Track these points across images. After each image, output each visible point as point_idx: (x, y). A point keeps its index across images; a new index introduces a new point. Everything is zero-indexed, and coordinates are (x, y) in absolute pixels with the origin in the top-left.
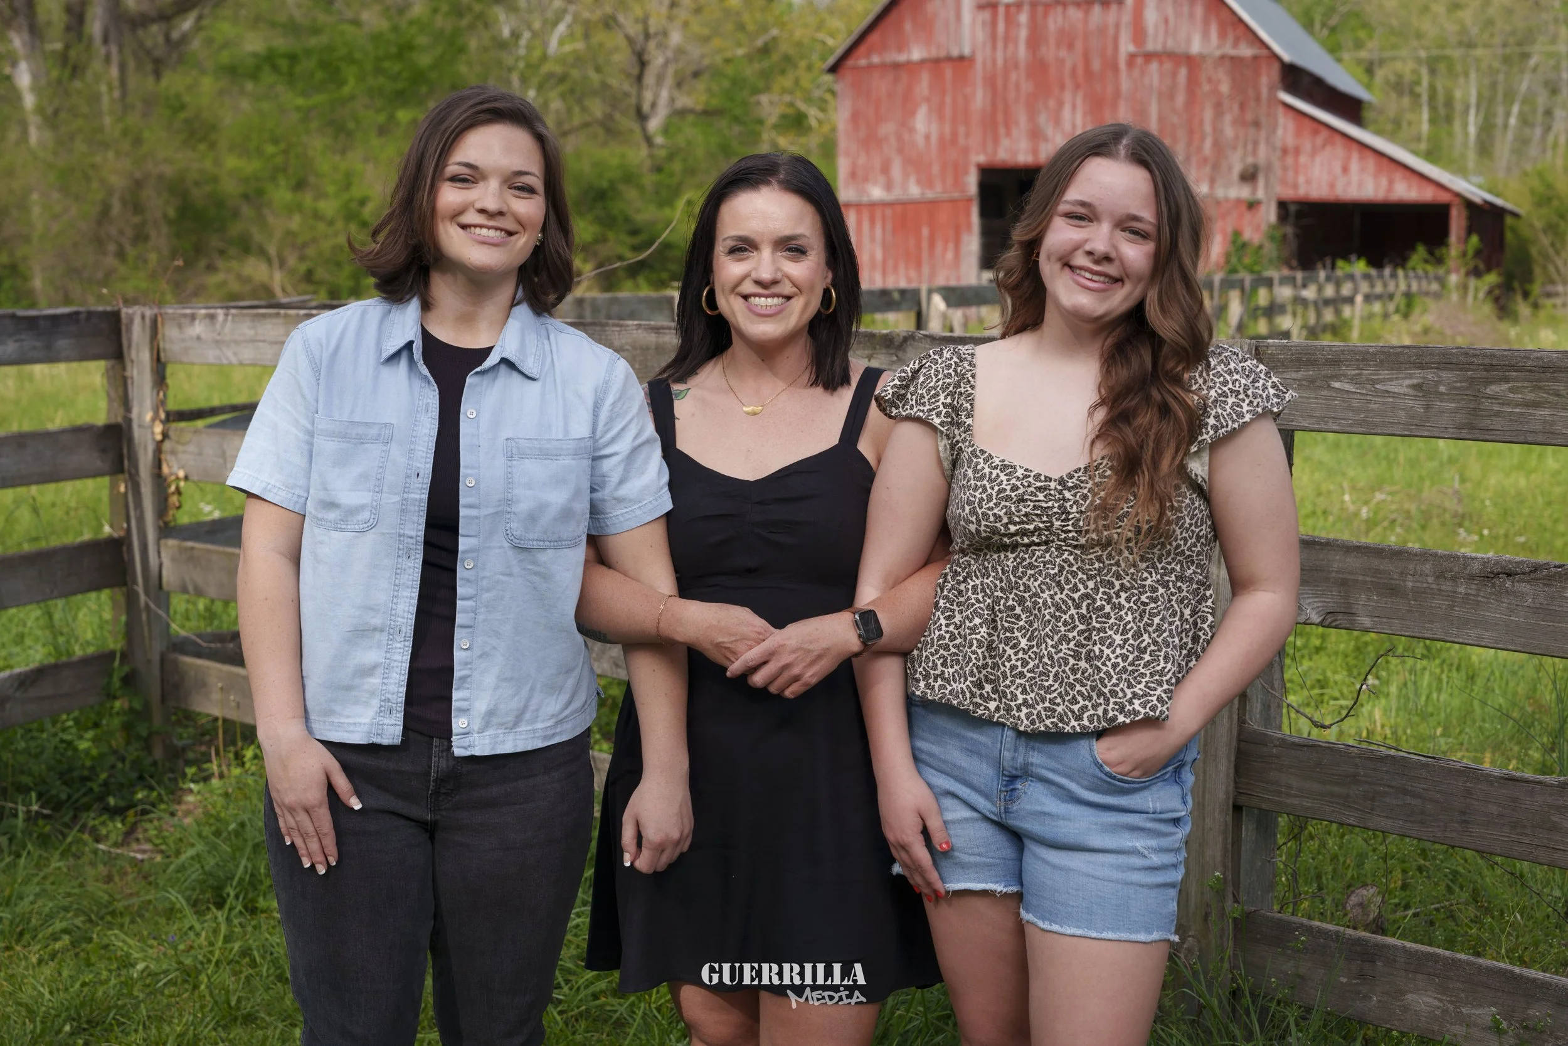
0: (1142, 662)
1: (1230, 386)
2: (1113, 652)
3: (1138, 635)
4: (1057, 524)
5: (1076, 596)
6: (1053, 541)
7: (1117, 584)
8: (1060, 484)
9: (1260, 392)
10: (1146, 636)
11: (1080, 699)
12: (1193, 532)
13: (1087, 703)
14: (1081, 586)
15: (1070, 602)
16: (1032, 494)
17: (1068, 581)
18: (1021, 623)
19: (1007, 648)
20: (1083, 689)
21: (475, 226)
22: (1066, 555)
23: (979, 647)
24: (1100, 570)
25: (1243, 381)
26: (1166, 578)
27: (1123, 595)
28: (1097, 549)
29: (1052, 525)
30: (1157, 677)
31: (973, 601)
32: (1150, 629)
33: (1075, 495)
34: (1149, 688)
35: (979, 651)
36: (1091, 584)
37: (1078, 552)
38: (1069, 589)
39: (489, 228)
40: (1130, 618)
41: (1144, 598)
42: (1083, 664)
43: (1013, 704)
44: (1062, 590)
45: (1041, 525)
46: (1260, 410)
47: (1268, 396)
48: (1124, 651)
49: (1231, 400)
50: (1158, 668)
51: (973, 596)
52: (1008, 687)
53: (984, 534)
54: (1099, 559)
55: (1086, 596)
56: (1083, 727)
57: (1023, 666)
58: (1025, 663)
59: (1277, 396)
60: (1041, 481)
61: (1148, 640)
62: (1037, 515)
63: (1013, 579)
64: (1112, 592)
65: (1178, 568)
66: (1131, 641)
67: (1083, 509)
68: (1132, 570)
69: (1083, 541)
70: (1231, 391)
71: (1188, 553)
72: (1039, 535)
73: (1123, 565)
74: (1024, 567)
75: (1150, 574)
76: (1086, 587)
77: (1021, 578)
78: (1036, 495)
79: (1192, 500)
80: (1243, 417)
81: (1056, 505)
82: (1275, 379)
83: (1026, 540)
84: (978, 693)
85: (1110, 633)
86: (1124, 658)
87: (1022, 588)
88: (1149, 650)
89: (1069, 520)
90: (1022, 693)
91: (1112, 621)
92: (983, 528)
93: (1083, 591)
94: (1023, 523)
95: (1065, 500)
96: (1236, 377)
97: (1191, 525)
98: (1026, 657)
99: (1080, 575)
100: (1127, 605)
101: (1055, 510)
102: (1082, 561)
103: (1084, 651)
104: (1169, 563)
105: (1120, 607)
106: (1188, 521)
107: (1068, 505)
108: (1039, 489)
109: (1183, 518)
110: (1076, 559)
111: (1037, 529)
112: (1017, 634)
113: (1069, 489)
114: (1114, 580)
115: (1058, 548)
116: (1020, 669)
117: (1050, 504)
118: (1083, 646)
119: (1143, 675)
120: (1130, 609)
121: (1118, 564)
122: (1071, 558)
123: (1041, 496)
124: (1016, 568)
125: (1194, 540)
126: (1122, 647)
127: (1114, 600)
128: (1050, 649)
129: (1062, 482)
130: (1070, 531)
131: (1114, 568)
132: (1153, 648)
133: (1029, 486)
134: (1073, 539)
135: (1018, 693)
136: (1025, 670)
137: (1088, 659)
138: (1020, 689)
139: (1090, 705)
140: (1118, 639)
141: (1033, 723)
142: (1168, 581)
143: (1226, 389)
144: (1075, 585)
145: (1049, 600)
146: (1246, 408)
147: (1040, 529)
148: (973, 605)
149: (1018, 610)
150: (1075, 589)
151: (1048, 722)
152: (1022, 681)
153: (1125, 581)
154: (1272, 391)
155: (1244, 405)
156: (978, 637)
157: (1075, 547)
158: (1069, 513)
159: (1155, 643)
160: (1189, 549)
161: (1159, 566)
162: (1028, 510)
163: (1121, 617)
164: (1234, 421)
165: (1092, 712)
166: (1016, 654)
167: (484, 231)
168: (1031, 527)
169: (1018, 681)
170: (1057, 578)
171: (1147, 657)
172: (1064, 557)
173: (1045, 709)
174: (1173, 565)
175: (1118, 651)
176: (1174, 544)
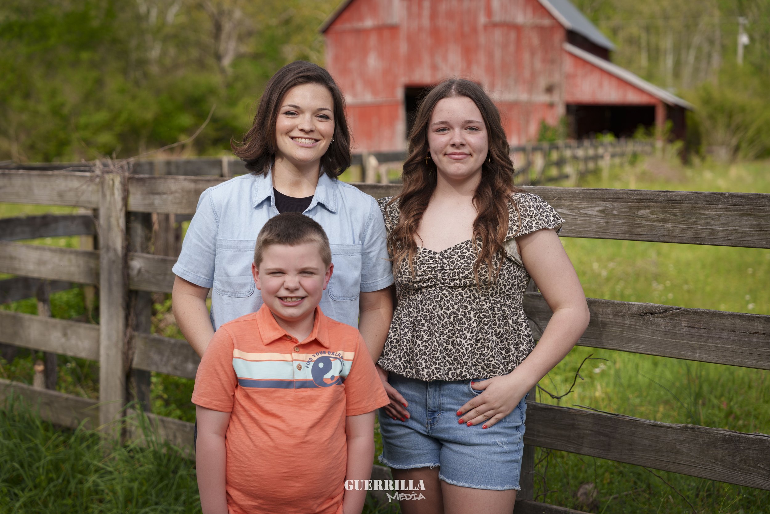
0: (477, 347)
1: (528, 212)
2: (466, 342)
3: (479, 333)
4: (440, 275)
5: (448, 312)
6: (438, 285)
7: (469, 307)
8: (441, 255)
9: (544, 218)
11: (448, 364)
12: (510, 282)
13: (451, 366)
14: (451, 308)
15: (445, 315)
16: (427, 260)
17: (445, 305)
18: (425, 328)
19: (418, 341)
20: (450, 359)
21: (299, 138)
22: (444, 292)
24: (461, 300)
25: (535, 211)
26: (495, 306)
27: (472, 313)
28: (459, 289)
29: (437, 276)
31: (404, 321)
32: (483, 331)
33: (448, 261)
36: (456, 307)
37: (450, 290)
38: (445, 309)
39: (306, 138)
40: (475, 325)
41: (483, 315)
42: (450, 347)
43: (420, 368)
44: (442, 309)
45: (432, 276)
46: (541, 227)
47: (548, 221)
48: (471, 342)
49: (527, 219)
50: (484, 352)
51: (404, 319)
52: (418, 360)
53: (404, 282)
54: (461, 294)
55: (453, 313)
56: (449, 378)
58: (426, 347)
59: (554, 221)
60: (431, 254)
61: (481, 336)
62: (429, 271)
63: (420, 306)
64: (466, 311)
65: (502, 300)
66: (475, 337)
67: (452, 268)
68: (477, 300)
69: (452, 284)
70: (529, 215)
71: (507, 293)
72: (431, 281)
73: (473, 297)
74: (425, 300)
75: (486, 303)
76: (454, 308)
77: (424, 305)
78: (429, 261)
79: (509, 266)
80: (532, 228)
81: (439, 266)
82: (555, 213)
83: (425, 285)
84: (409, 366)
85: (465, 332)
87: (425, 310)
88: (481, 341)
89: (445, 273)
90: (425, 363)
91: (466, 326)
92: (404, 279)
93: (452, 310)
94: (423, 275)
95: (444, 263)
96: (532, 209)
97: (508, 278)
98: (427, 345)
99: (451, 302)
100: (474, 318)
101: (439, 268)
102: (452, 295)
103: (451, 340)
104: (496, 298)
105: (471, 319)
106: (507, 276)
107: (445, 266)
108: (431, 258)
109: (503, 274)
110: (449, 294)
111: (430, 278)
112: (422, 333)
113: (446, 258)
114: (468, 305)
115: (441, 288)
116: (424, 351)
117: (436, 265)
118: (451, 338)
119: (476, 355)
120: (475, 320)
121: (470, 297)
122: (447, 293)
123: (431, 262)
124: (422, 301)
125: (510, 286)
126: (471, 339)
127: (467, 315)
129: (441, 254)
130: (446, 279)
131: (468, 299)
133: (425, 257)
134: (447, 283)
135: (423, 362)
136: (426, 351)
137: (453, 344)
139: (453, 367)
140: (469, 335)
141: (430, 376)
143: (526, 214)
144: (448, 307)
145: (435, 314)
146: (534, 225)
147: (432, 278)
148: (404, 323)
149: (423, 322)
150: (448, 309)
151: (438, 375)
152: (425, 356)
153: (473, 306)
154: (552, 218)
155: (534, 223)
156: (407, 338)
157: (449, 287)
158: (445, 270)
159: (485, 339)
160: (508, 291)
161: (492, 299)
162: (425, 269)
163: (471, 324)
164: (526, 230)
165: (453, 371)
166: (422, 343)
167: (303, 140)
168: (427, 277)
169: (423, 357)
170: (440, 303)
171: (479, 345)
172: (443, 292)
173: (436, 369)
174: (499, 299)
175: (469, 342)
176: (499, 287)
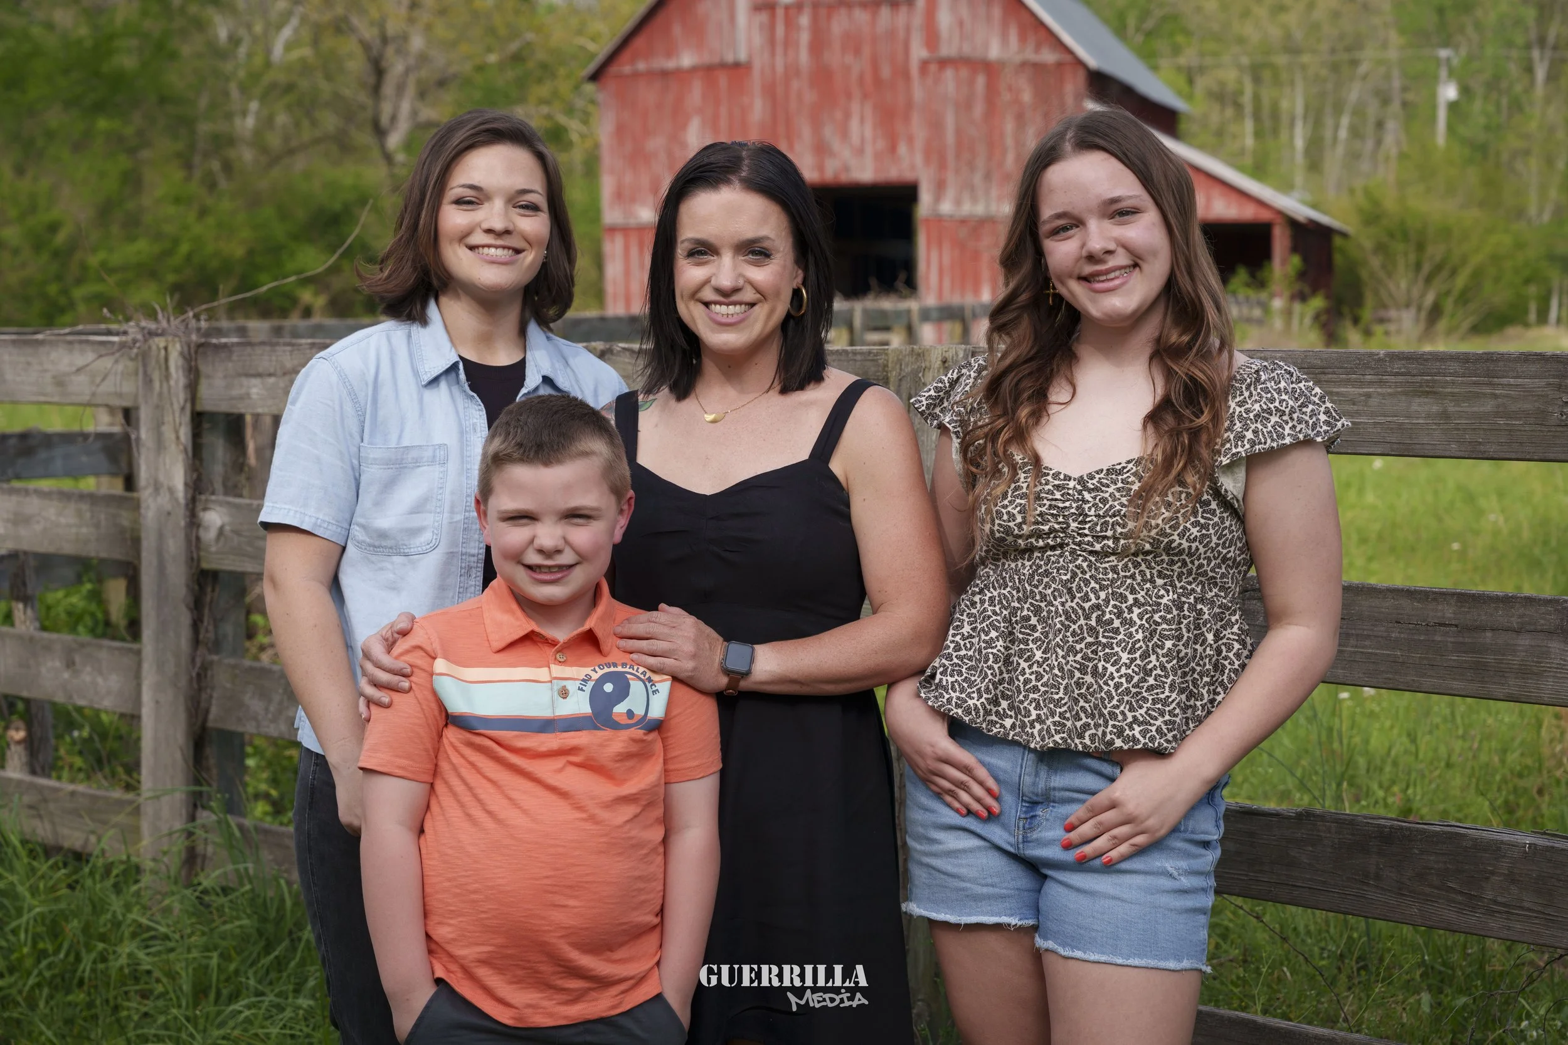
0: (1146, 685)
1: (1277, 404)
2: (1118, 671)
3: (1145, 655)
4: (1074, 525)
5: (1087, 605)
6: (1068, 545)
7: (1131, 598)
8: (1079, 483)
9: (1307, 418)
10: (1153, 658)
11: (1082, 715)
12: (1219, 553)
13: (1089, 720)
14: (1092, 596)
15: (1080, 612)
16: (1049, 492)
17: (1079, 589)
18: (1037, 635)
19: (1021, 661)
20: (1087, 705)
21: (483, 246)
22: (1079, 562)
23: (995, 662)
24: (1113, 581)
25: (1291, 403)
26: (1184, 599)
27: (1136, 611)
28: (1112, 558)
29: (1068, 526)
30: (1159, 706)
31: (990, 613)
32: (1160, 652)
33: (1094, 498)
34: (1149, 715)
35: (996, 666)
36: (1103, 595)
37: (1093, 559)
38: (1080, 598)
39: (496, 247)
40: (1140, 636)
41: (1156, 617)
42: (1089, 679)
43: (1026, 720)
44: (1073, 598)
45: (1057, 526)
46: (1301, 437)
47: (1314, 424)
48: (1130, 671)
49: (1274, 419)
50: (1163, 696)
51: (990, 608)
52: (1022, 702)
53: (997, 535)
54: (1114, 569)
55: (1097, 607)
56: (1085, 746)
57: (1037, 680)
58: (1039, 677)
59: (1327, 423)
60: (1060, 479)
61: (1154, 662)
62: (1052, 515)
63: (1028, 588)
64: (1124, 606)
65: (1199, 589)
66: (1138, 662)
67: (1101, 513)
68: (1148, 585)
69: (1098, 547)
70: (1277, 409)
71: (1211, 574)
72: (1055, 537)
73: (1139, 578)
74: (1039, 575)
75: (1168, 592)
76: (1098, 598)
77: (1036, 587)
78: (1053, 494)
79: (1222, 519)
80: (1283, 438)
81: (1074, 505)
82: (1329, 405)
83: (1041, 543)
84: (994, 710)
85: (1117, 649)
86: (1129, 678)
87: (1038, 597)
88: (1155, 672)
89: (1086, 523)
90: (1035, 709)
91: (1121, 637)
92: (996, 527)
93: (1094, 601)
94: (1037, 523)
95: (1085, 502)
96: (1284, 397)
97: (1218, 545)
98: (1041, 670)
99: (1093, 584)
100: (1139, 622)
101: (1073, 511)
102: (1096, 569)
103: (1091, 665)
104: (1190, 583)
105: (1132, 623)
106: (1214, 539)
107: (1086, 507)
108: (1057, 487)
109: (1209, 536)
110: (1089, 566)
111: (1052, 530)
112: (1031, 645)
113: (1090, 491)
114: (1127, 593)
115: (1073, 552)
116: (1034, 683)
117: (1067, 504)
118: (1090, 660)
119: (1145, 700)
120: (1141, 626)
121: (1133, 577)
122: (1085, 565)
123: (1058, 495)
124: (1032, 576)
125: (1219, 561)
126: (1128, 667)
127: (1126, 615)
128: (1061, 660)
129: (1081, 480)
130: (1086, 535)
131: (1129, 581)
132: (1159, 671)
133: (1046, 484)
134: (1088, 543)
135: (1031, 708)
136: (1039, 684)
137: (1095, 673)
138: (1034, 704)
139: (1092, 723)
140: (1125, 657)
141: (1043, 739)
142: (1184, 603)
143: (1272, 406)
144: (1087, 594)
145: (1060, 608)
146: (1287, 431)
147: (1056, 531)
148: (989, 617)
149: (1034, 621)
150: (1086, 598)
151: (1057, 738)
152: (1036, 696)
153: (1139, 596)
154: (1323, 417)
155: (1287, 428)
156: (995, 651)
157: (1091, 553)
158: (1087, 515)
159: (1163, 668)
160: (1212, 570)
161: (1178, 585)
162: (1044, 509)
163: (1131, 634)
164: (1273, 440)
165: (1093, 731)
166: (1030, 667)
167: (493, 250)
168: (1046, 528)
169: (1032, 696)
170: (1069, 585)
171: (1151, 681)
172: (1078, 563)
173: (1054, 723)
174: (1193, 586)
175: (1123, 670)
176: (1196, 563)
